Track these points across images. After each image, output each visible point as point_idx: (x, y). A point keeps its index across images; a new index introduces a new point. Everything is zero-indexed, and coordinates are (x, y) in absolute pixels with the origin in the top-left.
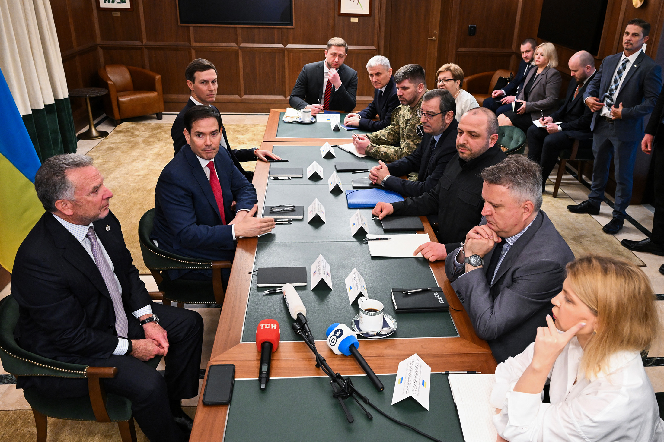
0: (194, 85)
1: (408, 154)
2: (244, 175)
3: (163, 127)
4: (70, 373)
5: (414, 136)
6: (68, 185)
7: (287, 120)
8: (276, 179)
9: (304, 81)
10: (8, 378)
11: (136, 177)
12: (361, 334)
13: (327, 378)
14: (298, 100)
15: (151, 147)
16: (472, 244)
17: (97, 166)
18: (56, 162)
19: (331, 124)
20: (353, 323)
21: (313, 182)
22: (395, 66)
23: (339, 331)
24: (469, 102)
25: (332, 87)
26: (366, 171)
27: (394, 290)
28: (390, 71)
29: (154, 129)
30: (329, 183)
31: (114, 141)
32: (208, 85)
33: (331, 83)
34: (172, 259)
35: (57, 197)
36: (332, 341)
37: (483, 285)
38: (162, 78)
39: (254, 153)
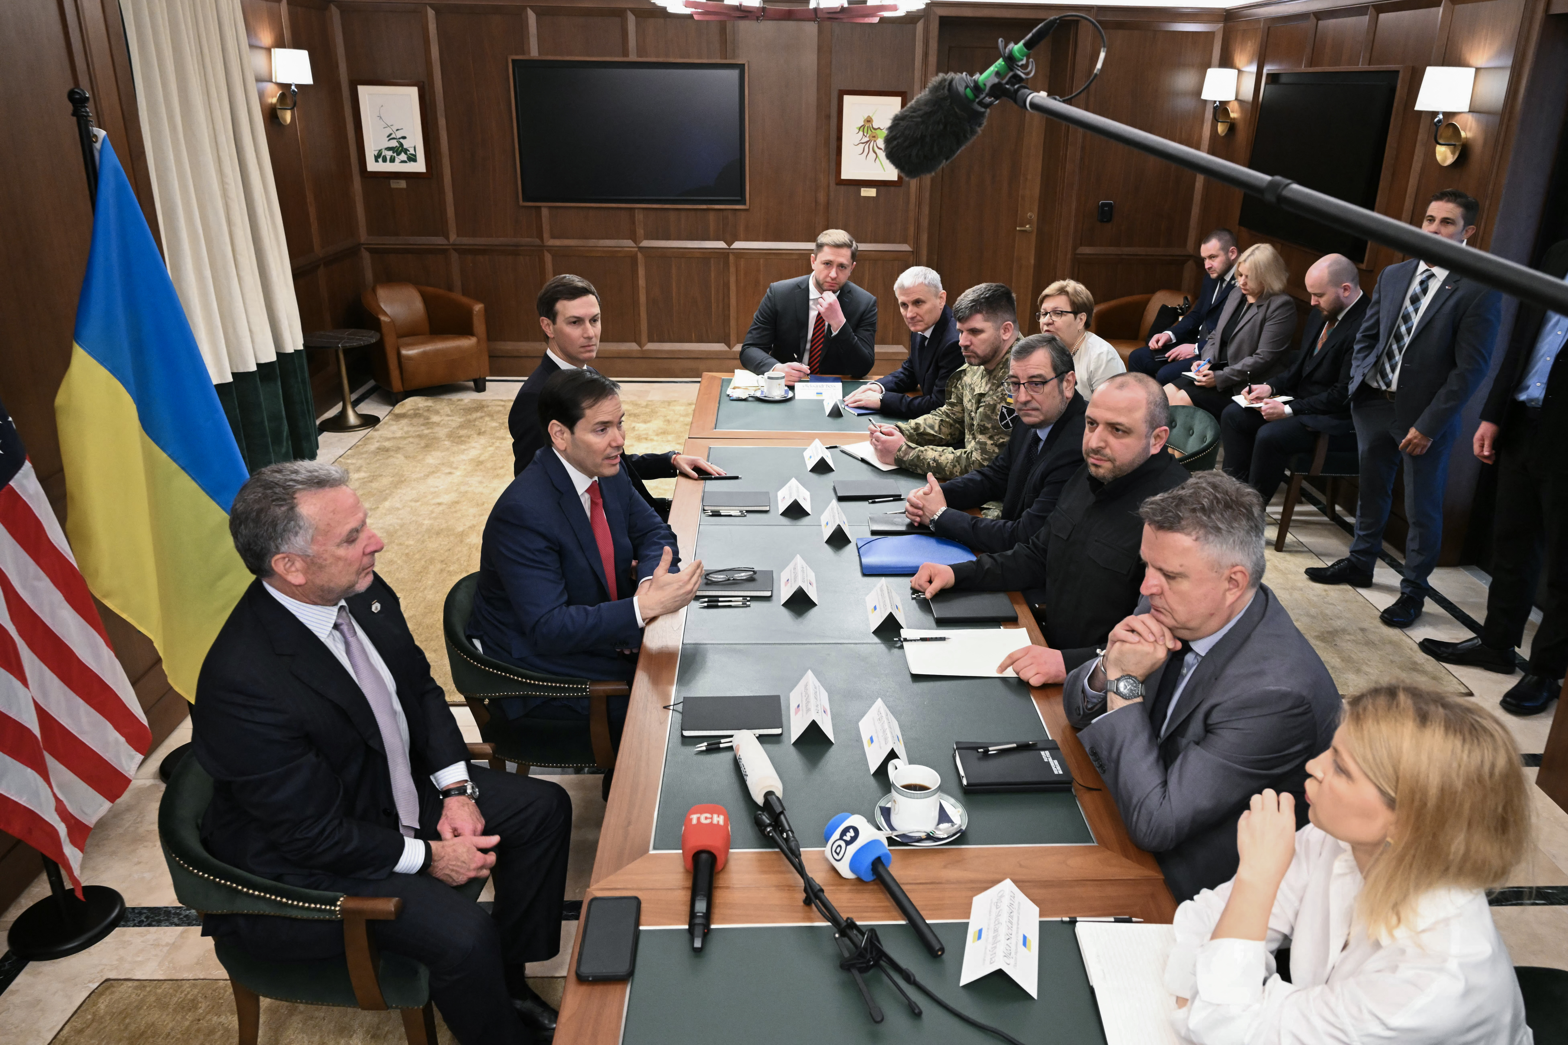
0: (556, 326)
1: (981, 465)
2: (652, 506)
3: (488, 406)
4: (308, 908)
5: (994, 427)
6: (302, 524)
7: (736, 394)
8: (716, 514)
9: (769, 316)
10: (181, 914)
11: (434, 507)
12: (896, 836)
13: (828, 926)
14: (757, 353)
15: (463, 447)
16: (1121, 653)
17: (357, 484)
18: (276, 478)
19: (824, 402)
20: (878, 812)
21: (790, 520)
22: (952, 288)
23: (851, 830)
24: (1104, 359)
25: (826, 327)
26: (897, 498)
27: (960, 746)
28: (941, 297)
29: (468, 410)
30: (823, 523)
31: (390, 435)
32: (582, 327)
33: (824, 320)
34: (509, 677)
35: (277, 548)
36: (835, 851)
37: (1143, 738)
38: (486, 310)
39: (672, 461)
